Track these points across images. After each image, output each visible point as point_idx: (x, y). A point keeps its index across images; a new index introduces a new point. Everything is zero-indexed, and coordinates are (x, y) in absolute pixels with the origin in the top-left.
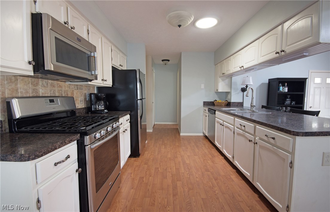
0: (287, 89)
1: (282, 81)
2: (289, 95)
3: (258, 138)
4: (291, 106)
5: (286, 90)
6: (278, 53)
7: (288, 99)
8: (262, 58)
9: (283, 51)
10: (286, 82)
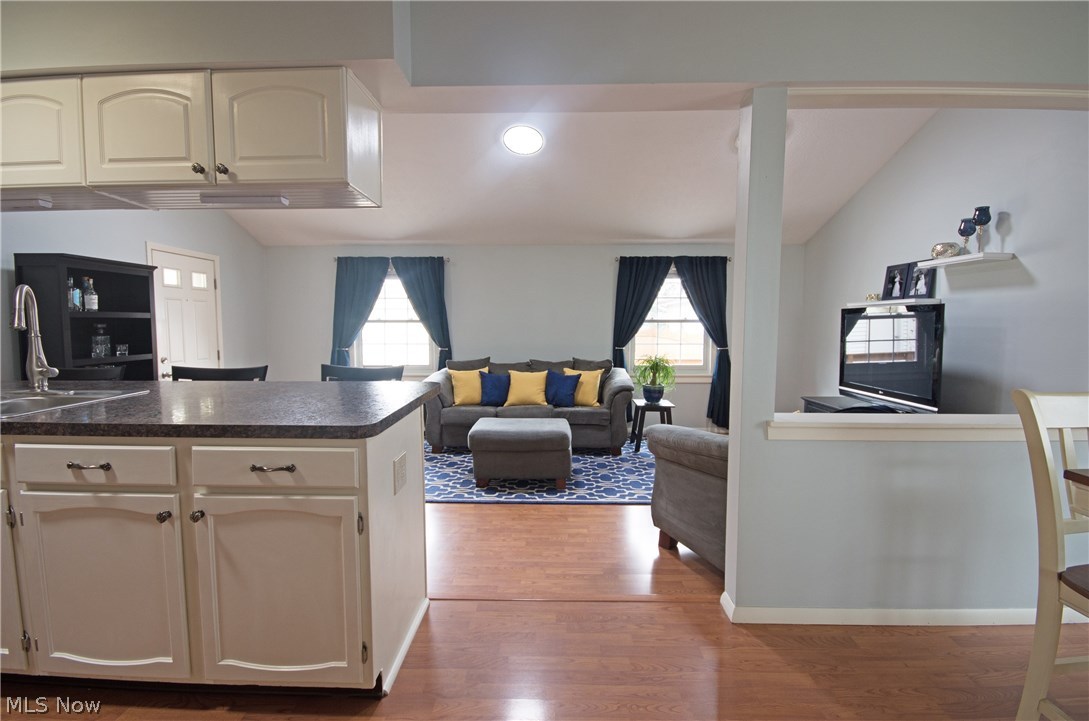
0: (96, 301)
1: (80, 269)
2: (101, 321)
3: (204, 491)
4: (114, 360)
5: (94, 302)
6: (201, 170)
7: (99, 338)
8: (107, 166)
9: (225, 171)
10: (91, 274)
